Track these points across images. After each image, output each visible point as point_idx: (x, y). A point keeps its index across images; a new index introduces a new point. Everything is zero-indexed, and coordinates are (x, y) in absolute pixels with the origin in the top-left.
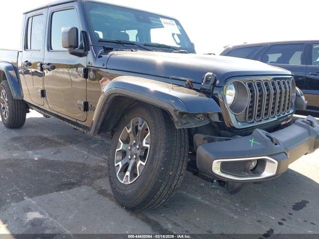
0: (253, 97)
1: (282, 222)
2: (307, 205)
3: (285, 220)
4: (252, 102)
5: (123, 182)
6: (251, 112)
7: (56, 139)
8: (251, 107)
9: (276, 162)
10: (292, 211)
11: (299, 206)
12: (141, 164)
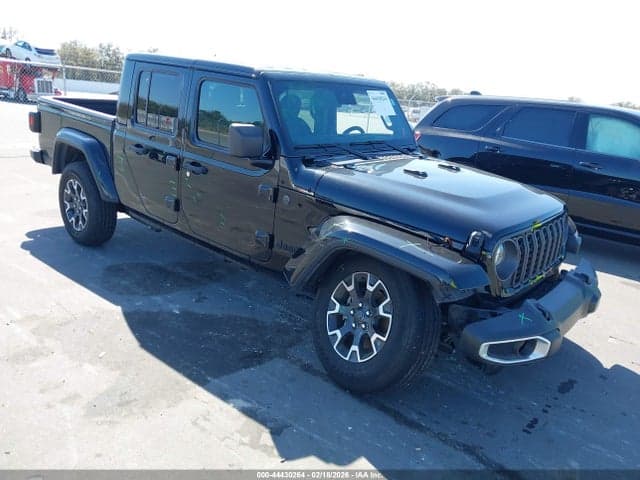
0: (522, 256)
1: (547, 408)
2: (575, 385)
3: (550, 407)
4: (521, 262)
5: (347, 359)
6: (518, 275)
7: (179, 270)
8: (520, 268)
9: (549, 342)
10: (558, 395)
11: (565, 388)
12: (378, 339)
